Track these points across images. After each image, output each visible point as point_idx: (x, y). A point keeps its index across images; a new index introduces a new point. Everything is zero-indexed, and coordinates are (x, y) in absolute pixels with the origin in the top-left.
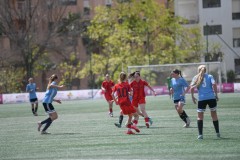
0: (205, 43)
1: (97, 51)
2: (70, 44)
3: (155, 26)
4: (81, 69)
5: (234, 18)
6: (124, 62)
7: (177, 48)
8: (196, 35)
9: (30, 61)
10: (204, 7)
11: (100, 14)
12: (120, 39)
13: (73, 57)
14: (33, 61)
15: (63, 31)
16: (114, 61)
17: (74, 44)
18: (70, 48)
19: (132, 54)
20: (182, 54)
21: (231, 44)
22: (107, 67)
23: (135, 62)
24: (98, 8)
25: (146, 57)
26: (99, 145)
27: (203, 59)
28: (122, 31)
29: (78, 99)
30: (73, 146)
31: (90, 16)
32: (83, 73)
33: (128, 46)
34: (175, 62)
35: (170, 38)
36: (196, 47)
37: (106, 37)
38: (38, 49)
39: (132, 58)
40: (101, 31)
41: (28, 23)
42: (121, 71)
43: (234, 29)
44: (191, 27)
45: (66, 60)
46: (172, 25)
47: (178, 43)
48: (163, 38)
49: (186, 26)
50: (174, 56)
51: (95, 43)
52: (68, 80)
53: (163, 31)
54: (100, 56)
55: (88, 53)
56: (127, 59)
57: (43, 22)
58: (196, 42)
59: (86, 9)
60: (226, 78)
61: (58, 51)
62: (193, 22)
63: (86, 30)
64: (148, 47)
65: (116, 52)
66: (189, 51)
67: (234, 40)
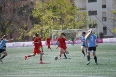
0: (89, 19)
1: (37, 23)
2: (24, 20)
3: (65, 11)
4: (29, 32)
5: (103, 8)
6: (50, 28)
7: (76, 22)
8: (85, 15)
9: (4, 27)
10: (89, 2)
11: (39, 5)
12: (48, 17)
13: (25, 26)
14: (6, 27)
15: (20, 13)
16: (45, 27)
17: (26, 19)
18: (24, 21)
19: (54, 25)
20: (78, 24)
21: (101, 20)
22: (42, 30)
23: (55, 28)
24: (37, 2)
25: (61, 26)
26: (37, 68)
27: (88, 27)
28: (49, 13)
29: (27, 46)
30: (25, 69)
31: (34, 6)
32: (30, 34)
33: (52, 21)
34: (75, 28)
35: (72, 17)
36: (85, 21)
37: (41, 16)
38: (8, 22)
39: (54, 26)
40: (39, 13)
41: (3, 9)
42: (48, 32)
43: (103, 13)
44: (82, 11)
45: (22, 27)
46: (73, 10)
47: (76, 19)
48: (69, 17)
49: (80, 11)
50: (74, 25)
51: (36, 19)
52: (23, 37)
53: (69, 13)
54: (38, 26)
55: (33, 24)
56: (52, 27)
57: (11, 9)
58: (85, 19)
59: (32, 3)
60: (99, 36)
61: (18, 23)
62: (83, 9)
63: (32, 13)
64: (62, 21)
65: (46, 24)
66: (81, 23)
67: (103, 18)
